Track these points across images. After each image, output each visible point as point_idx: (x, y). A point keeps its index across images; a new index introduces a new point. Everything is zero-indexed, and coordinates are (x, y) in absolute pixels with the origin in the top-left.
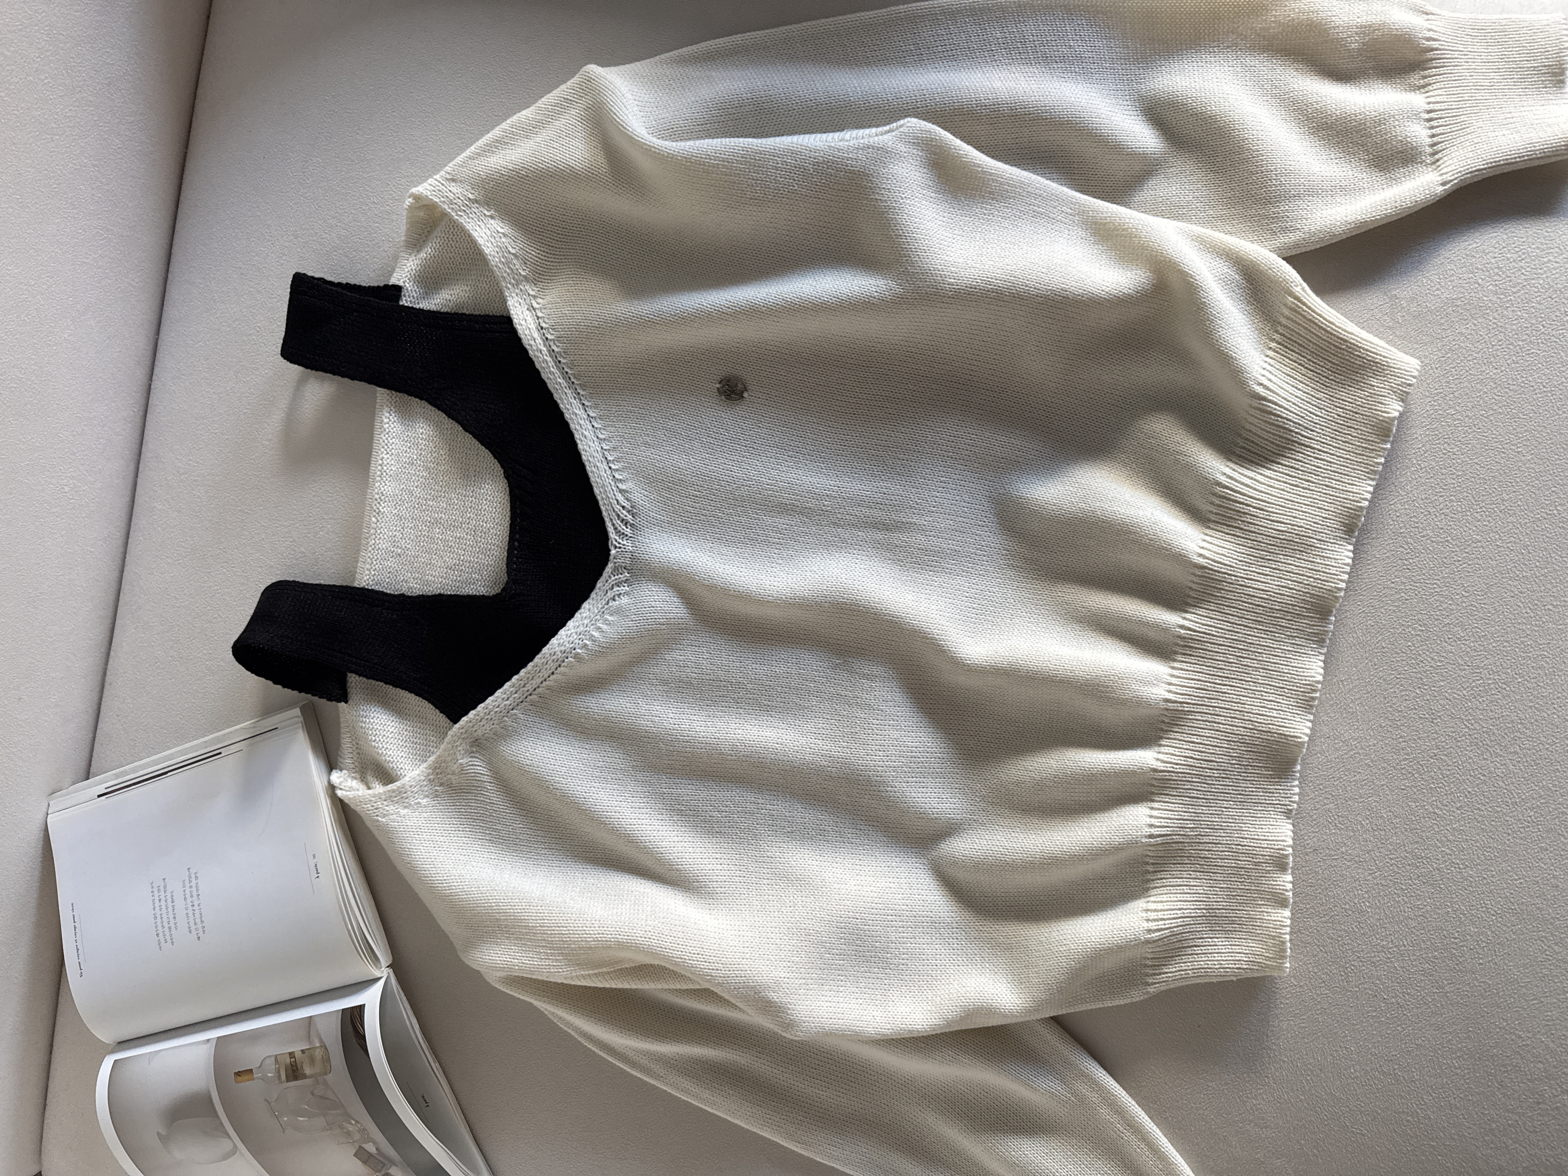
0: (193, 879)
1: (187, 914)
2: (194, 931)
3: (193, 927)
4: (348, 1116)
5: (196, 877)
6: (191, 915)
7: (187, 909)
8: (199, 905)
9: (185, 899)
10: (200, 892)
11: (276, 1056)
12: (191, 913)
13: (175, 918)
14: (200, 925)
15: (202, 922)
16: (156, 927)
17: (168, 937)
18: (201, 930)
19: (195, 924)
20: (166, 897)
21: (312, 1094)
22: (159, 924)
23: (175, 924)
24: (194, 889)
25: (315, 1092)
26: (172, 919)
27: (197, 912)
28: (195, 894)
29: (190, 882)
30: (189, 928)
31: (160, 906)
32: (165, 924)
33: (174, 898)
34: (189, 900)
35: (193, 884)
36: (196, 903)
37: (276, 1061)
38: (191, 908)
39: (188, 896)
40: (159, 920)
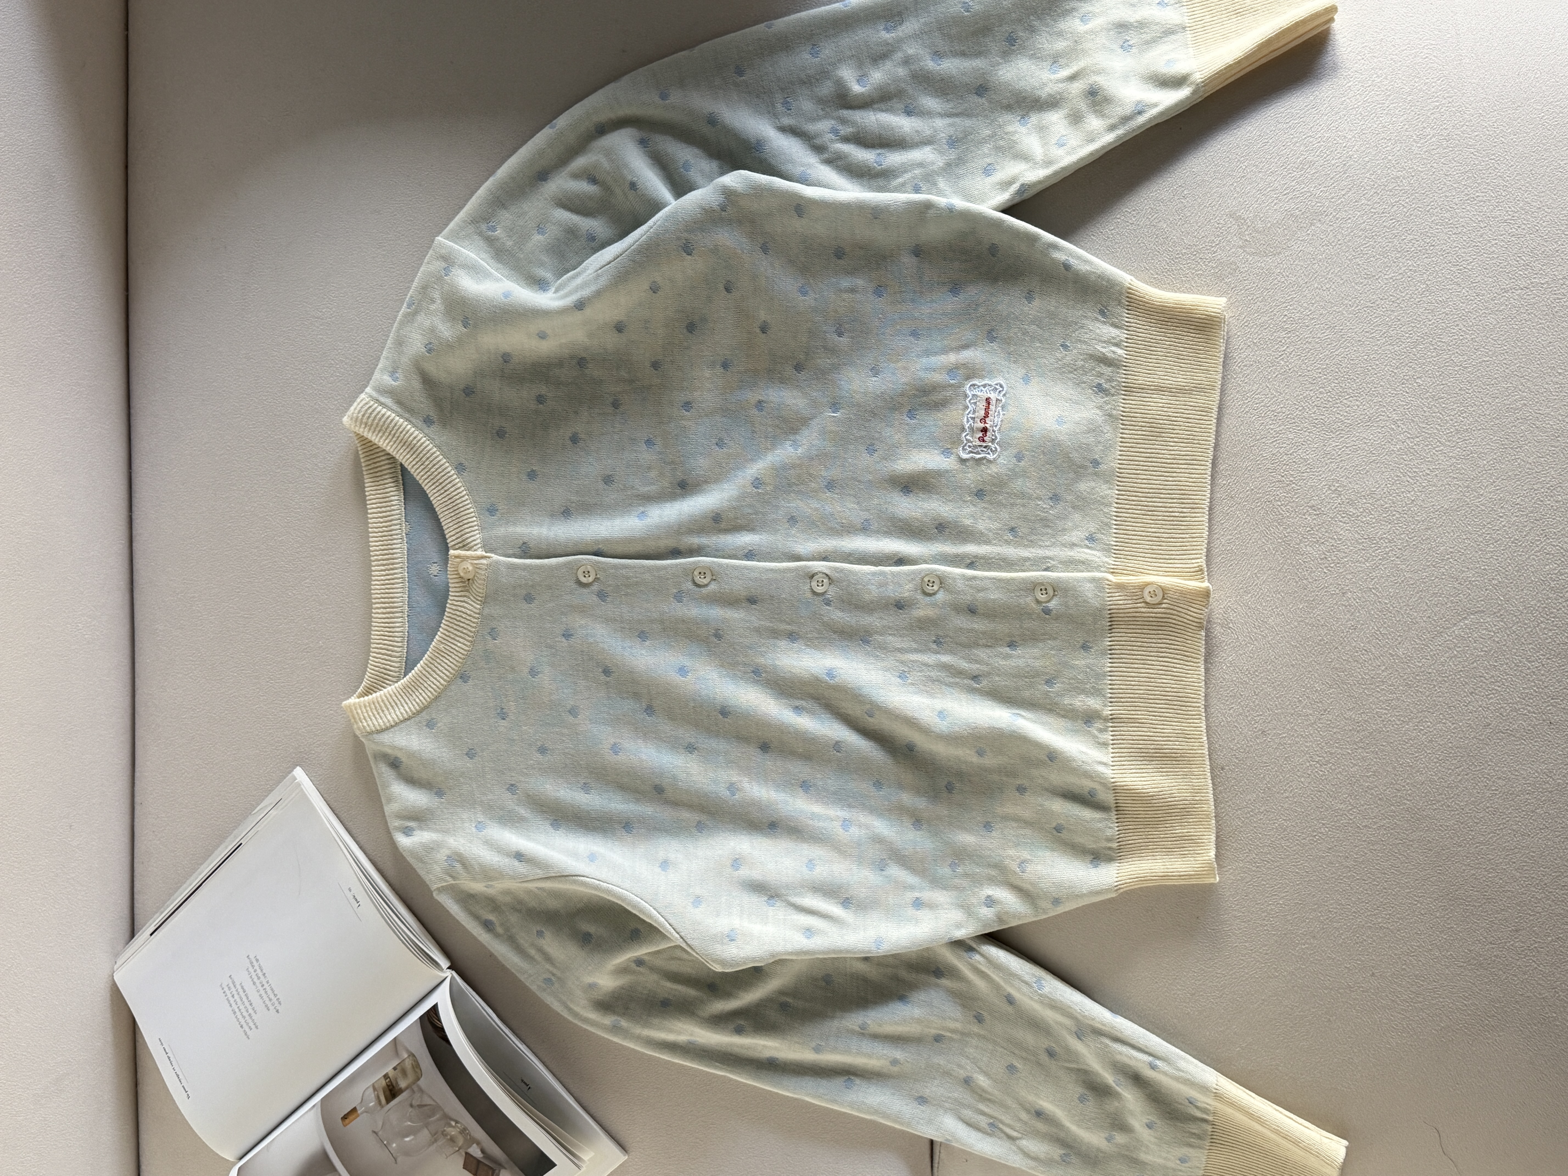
0: (255, 963)
1: (260, 995)
2: (271, 1008)
3: (269, 1005)
5: (257, 960)
6: (264, 994)
7: (258, 991)
8: (268, 982)
9: (254, 983)
10: (264, 971)
11: (373, 1085)
12: (262, 992)
13: (251, 1004)
14: (274, 1000)
15: (275, 995)
16: (238, 1020)
17: (251, 1024)
18: (277, 1003)
19: (270, 1000)
20: (237, 991)
21: (411, 1106)
22: (240, 1017)
23: (253, 1009)
24: (259, 971)
25: (414, 1103)
26: (249, 1007)
27: (268, 989)
28: (260, 975)
29: (253, 966)
30: (266, 1006)
31: (235, 1001)
32: (245, 1014)
33: (245, 987)
34: (257, 982)
35: (257, 967)
36: (264, 983)
37: (374, 1089)
38: (261, 989)
39: (256, 980)
40: (238, 1013)
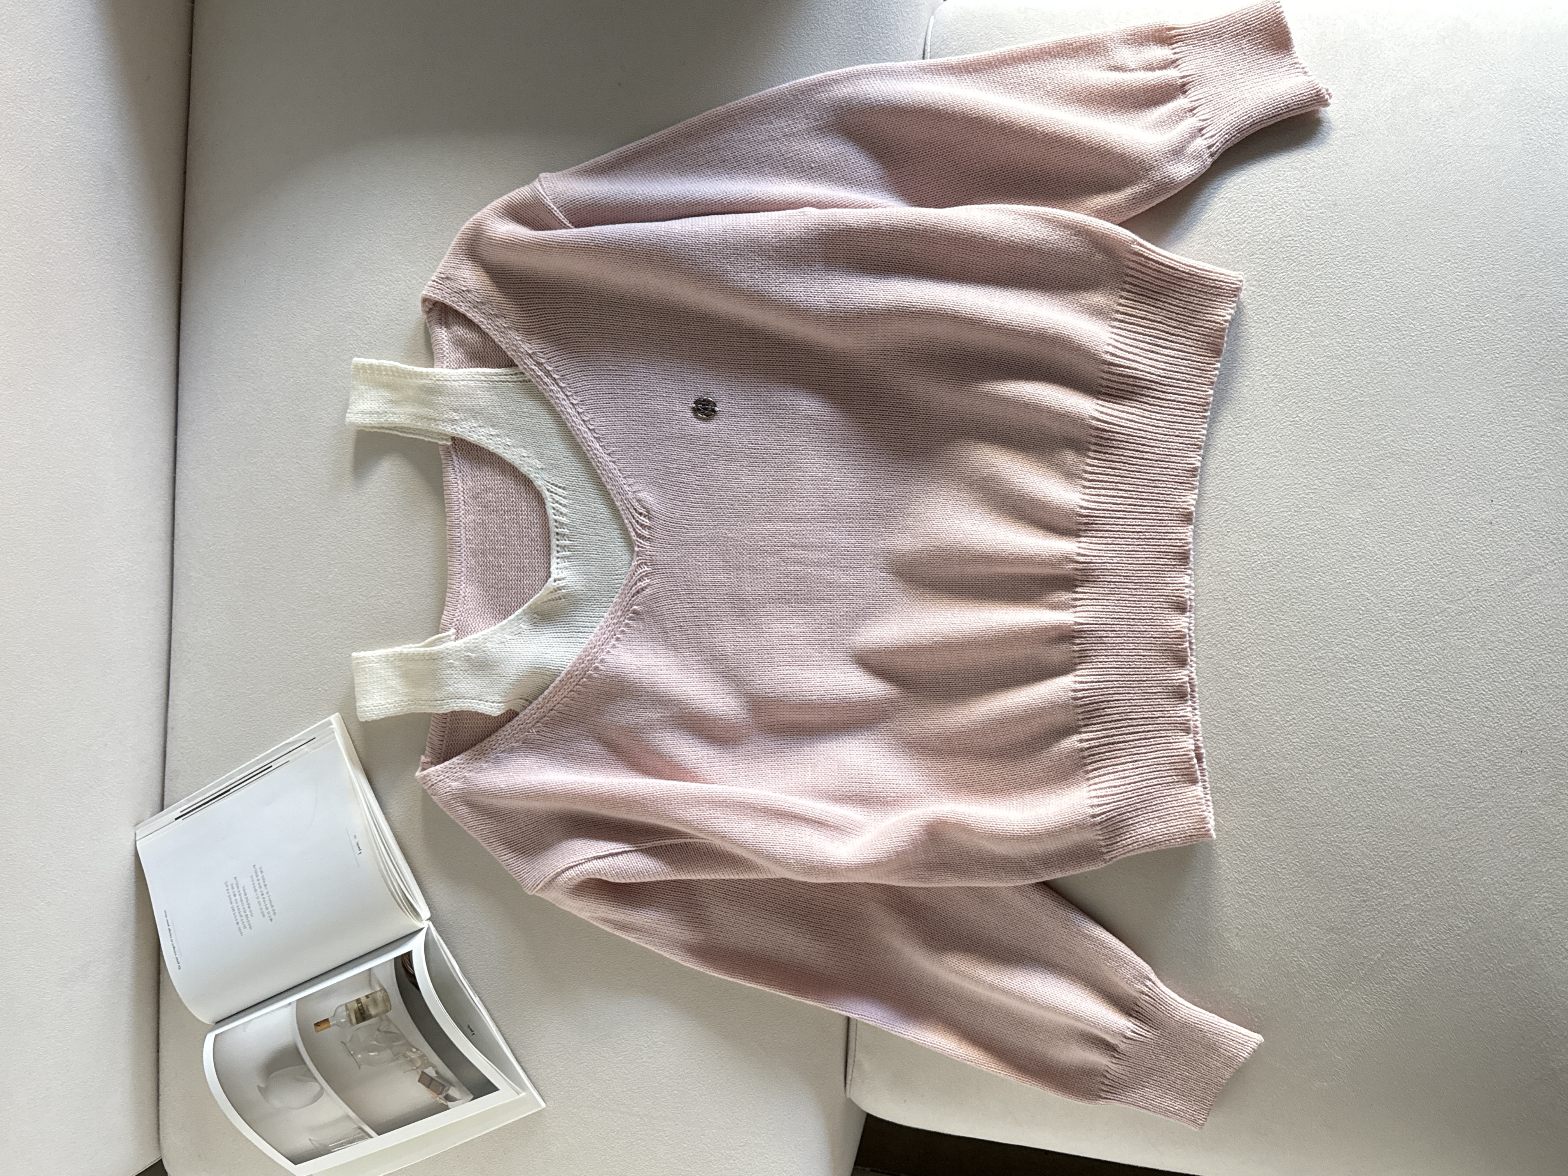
0: (259, 873)
1: (259, 902)
2: (266, 915)
3: (265, 912)
4: (410, 1046)
5: (262, 872)
6: (262, 902)
7: (258, 898)
8: (267, 893)
9: (255, 890)
10: (266, 883)
11: (346, 1005)
12: (261, 900)
13: (249, 907)
14: (270, 909)
15: (272, 906)
16: (235, 917)
17: (246, 924)
18: (272, 913)
19: (267, 909)
20: (239, 892)
21: (379, 1030)
22: (237, 914)
23: (251, 911)
24: (261, 881)
25: (381, 1028)
26: (247, 909)
27: (267, 899)
28: (262, 885)
29: (257, 876)
30: (262, 913)
31: (236, 900)
32: (242, 913)
33: (246, 891)
34: (259, 890)
35: (260, 877)
36: (265, 892)
37: (347, 1009)
38: (261, 897)
39: (257, 888)
